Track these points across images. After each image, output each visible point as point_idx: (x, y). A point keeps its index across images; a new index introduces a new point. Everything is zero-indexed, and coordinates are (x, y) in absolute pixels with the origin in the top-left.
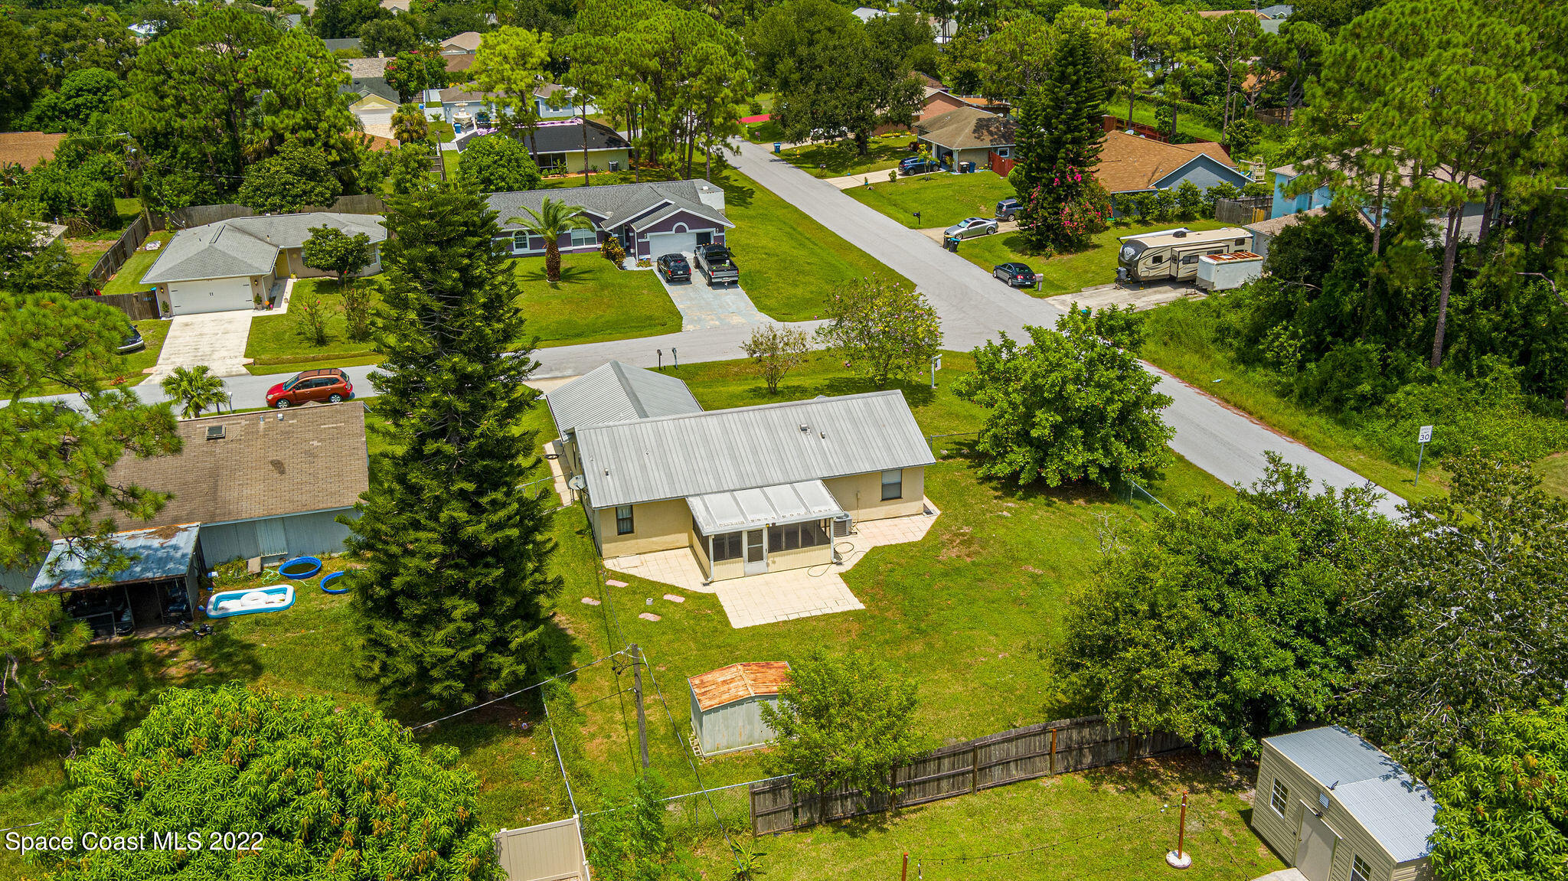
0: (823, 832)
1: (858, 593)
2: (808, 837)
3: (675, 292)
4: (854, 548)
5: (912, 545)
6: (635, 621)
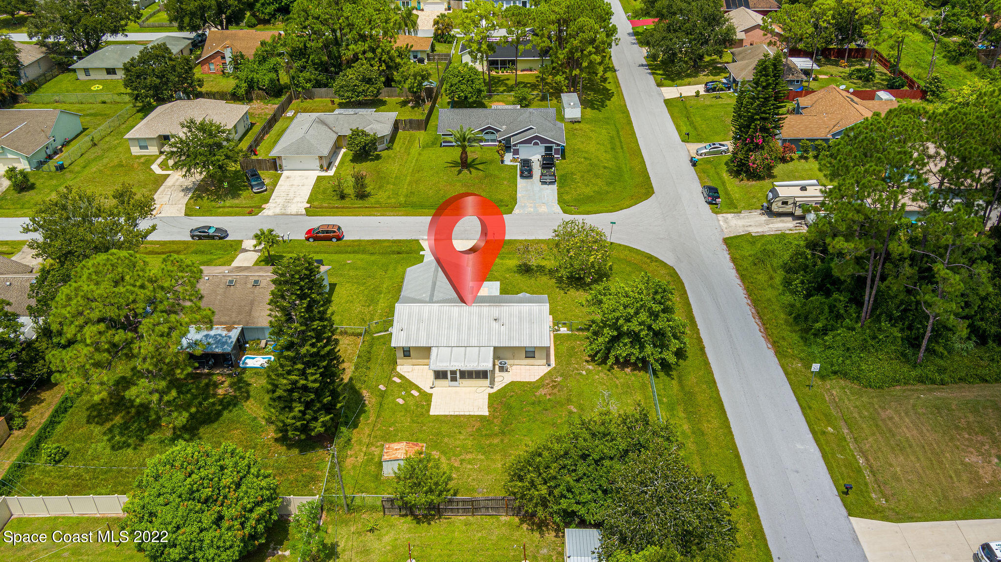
0: (409, 518)
1: (490, 406)
2: (403, 520)
3: (521, 183)
4: (502, 380)
5: (529, 383)
6: (394, 401)
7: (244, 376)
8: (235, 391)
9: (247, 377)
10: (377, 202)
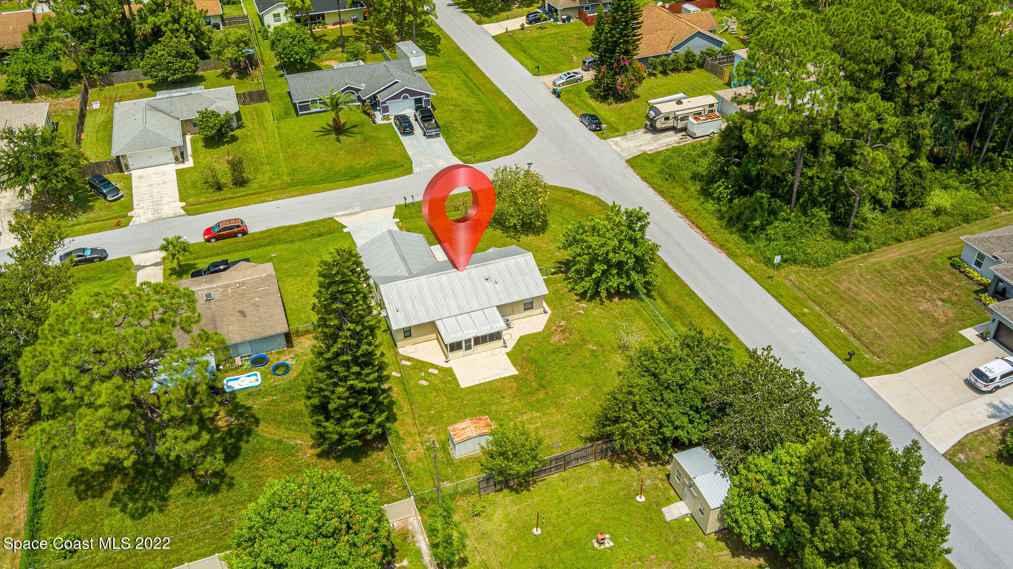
0: (506, 491)
1: (515, 364)
2: (500, 495)
3: (405, 140)
4: (512, 337)
5: (538, 334)
6: (418, 385)
7: (237, 400)
8: (237, 418)
9: (241, 399)
10: (261, 186)
